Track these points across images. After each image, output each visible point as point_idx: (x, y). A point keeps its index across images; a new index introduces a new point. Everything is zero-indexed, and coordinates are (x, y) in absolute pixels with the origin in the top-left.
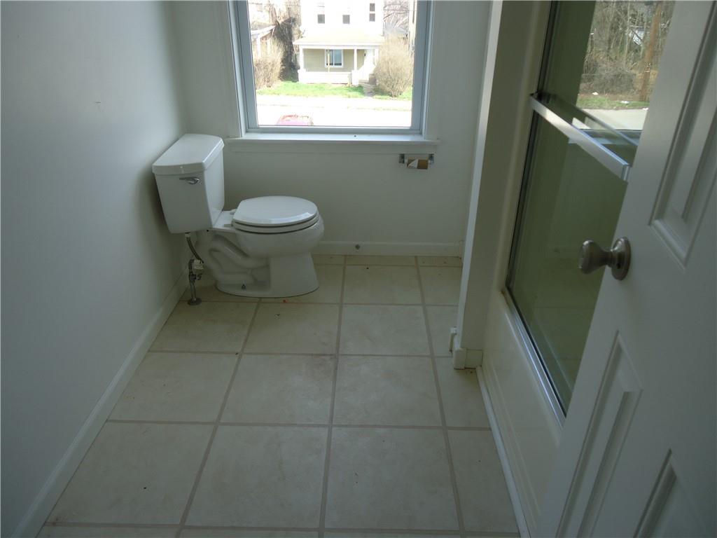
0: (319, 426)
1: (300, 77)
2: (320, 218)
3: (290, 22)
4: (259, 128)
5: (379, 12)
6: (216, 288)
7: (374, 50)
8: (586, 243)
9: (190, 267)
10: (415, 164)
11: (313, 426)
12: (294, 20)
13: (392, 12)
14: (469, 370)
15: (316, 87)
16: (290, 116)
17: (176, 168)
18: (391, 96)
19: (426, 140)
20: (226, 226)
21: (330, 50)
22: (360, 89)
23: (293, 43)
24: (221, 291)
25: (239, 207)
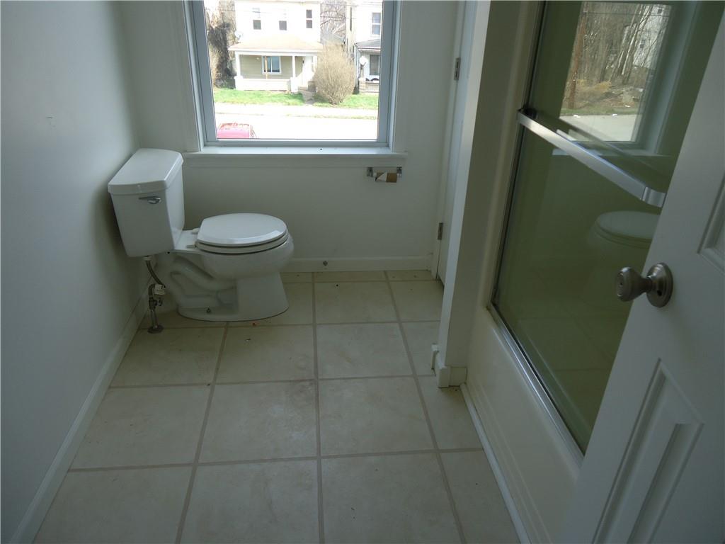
0: (307, 458)
1: (237, 84)
2: (289, 235)
3: (224, 27)
4: (218, 141)
5: (316, 19)
6: (179, 314)
7: (312, 57)
8: (625, 270)
9: (151, 292)
10: (384, 177)
11: (300, 459)
12: (228, 25)
13: (328, 19)
14: (454, 388)
15: (254, 94)
16: (229, 124)
17: (134, 187)
18: (331, 103)
19: (394, 153)
20: (189, 247)
21: (267, 57)
22: (299, 96)
23: (229, 49)
24: (185, 317)
25: (201, 227)
